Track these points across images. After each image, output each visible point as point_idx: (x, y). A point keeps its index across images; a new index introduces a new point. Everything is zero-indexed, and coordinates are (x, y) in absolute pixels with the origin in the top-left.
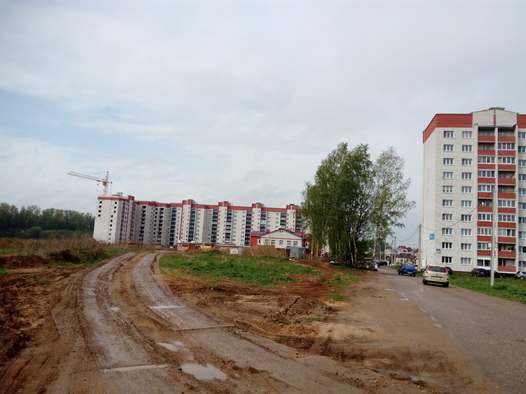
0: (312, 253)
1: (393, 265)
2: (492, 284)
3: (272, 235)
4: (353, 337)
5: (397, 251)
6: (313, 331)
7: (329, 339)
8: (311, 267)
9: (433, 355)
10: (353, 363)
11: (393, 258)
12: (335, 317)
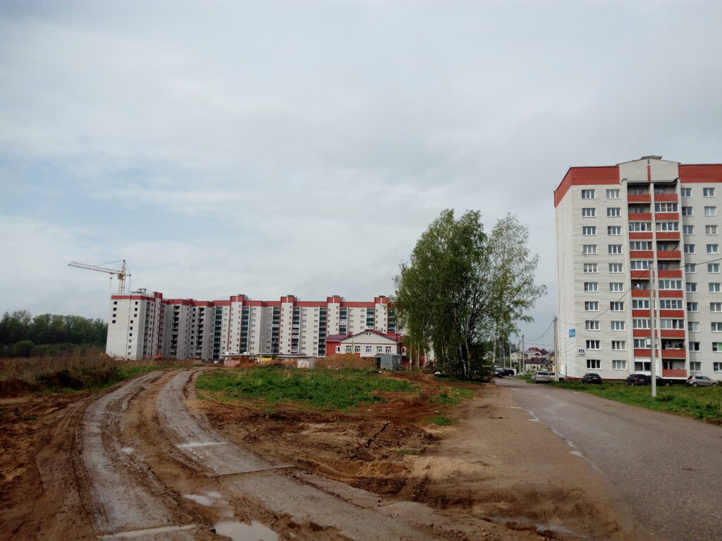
0: (411, 362)
1: (522, 374)
2: (654, 394)
3: (355, 340)
4: (459, 474)
5: (526, 355)
6: (405, 468)
7: (427, 479)
8: (409, 381)
9: (568, 493)
10: (457, 510)
11: (522, 364)
12: (437, 448)
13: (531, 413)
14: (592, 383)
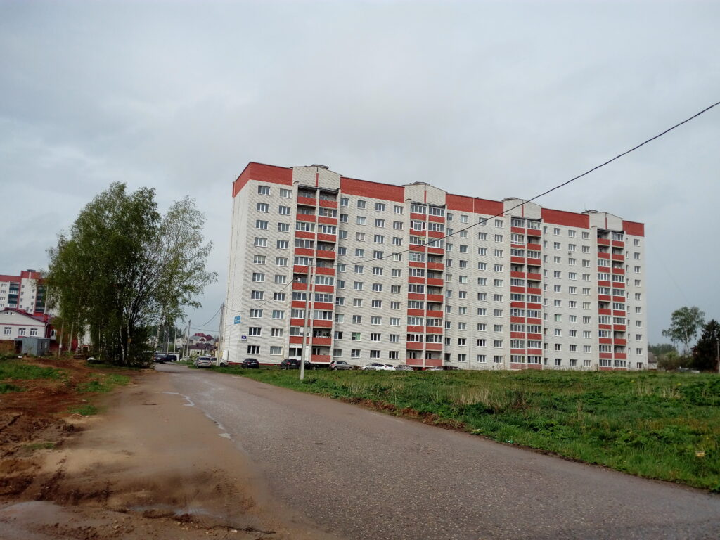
0: (61, 346)
1: (184, 359)
2: (302, 377)
4: (99, 465)
5: (191, 341)
6: (35, 464)
7: (59, 474)
8: (54, 368)
9: (211, 475)
10: (91, 504)
11: (186, 350)
12: (78, 439)
13: (187, 398)
14: (251, 367)
